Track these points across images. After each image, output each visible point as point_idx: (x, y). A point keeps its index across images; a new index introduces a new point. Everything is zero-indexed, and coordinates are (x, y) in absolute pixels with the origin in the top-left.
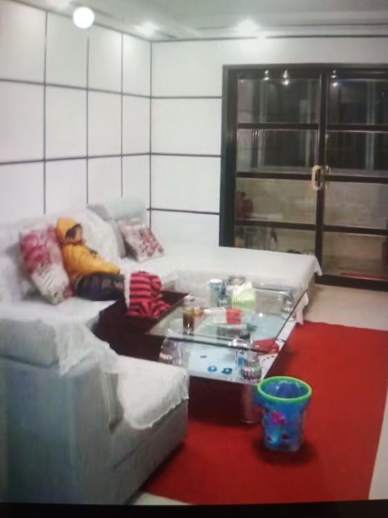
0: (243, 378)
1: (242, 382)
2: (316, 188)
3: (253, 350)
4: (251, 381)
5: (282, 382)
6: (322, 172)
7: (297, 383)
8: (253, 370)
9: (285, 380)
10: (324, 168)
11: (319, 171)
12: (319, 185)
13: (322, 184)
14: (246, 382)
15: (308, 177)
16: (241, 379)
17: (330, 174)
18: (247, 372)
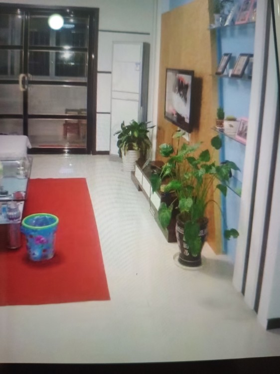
0: (8, 220)
1: (8, 223)
2: (22, 89)
3: (14, 200)
4: (15, 220)
5: (36, 217)
6: (26, 78)
7: (46, 216)
8: (15, 213)
9: (37, 216)
10: (27, 76)
11: (24, 78)
12: (24, 87)
13: (26, 87)
14: (11, 222)
15: (17, 82)
16: (7, 221)
17: (31, 79)
18: (11, 216)
